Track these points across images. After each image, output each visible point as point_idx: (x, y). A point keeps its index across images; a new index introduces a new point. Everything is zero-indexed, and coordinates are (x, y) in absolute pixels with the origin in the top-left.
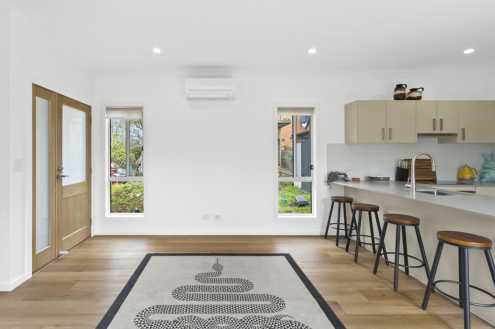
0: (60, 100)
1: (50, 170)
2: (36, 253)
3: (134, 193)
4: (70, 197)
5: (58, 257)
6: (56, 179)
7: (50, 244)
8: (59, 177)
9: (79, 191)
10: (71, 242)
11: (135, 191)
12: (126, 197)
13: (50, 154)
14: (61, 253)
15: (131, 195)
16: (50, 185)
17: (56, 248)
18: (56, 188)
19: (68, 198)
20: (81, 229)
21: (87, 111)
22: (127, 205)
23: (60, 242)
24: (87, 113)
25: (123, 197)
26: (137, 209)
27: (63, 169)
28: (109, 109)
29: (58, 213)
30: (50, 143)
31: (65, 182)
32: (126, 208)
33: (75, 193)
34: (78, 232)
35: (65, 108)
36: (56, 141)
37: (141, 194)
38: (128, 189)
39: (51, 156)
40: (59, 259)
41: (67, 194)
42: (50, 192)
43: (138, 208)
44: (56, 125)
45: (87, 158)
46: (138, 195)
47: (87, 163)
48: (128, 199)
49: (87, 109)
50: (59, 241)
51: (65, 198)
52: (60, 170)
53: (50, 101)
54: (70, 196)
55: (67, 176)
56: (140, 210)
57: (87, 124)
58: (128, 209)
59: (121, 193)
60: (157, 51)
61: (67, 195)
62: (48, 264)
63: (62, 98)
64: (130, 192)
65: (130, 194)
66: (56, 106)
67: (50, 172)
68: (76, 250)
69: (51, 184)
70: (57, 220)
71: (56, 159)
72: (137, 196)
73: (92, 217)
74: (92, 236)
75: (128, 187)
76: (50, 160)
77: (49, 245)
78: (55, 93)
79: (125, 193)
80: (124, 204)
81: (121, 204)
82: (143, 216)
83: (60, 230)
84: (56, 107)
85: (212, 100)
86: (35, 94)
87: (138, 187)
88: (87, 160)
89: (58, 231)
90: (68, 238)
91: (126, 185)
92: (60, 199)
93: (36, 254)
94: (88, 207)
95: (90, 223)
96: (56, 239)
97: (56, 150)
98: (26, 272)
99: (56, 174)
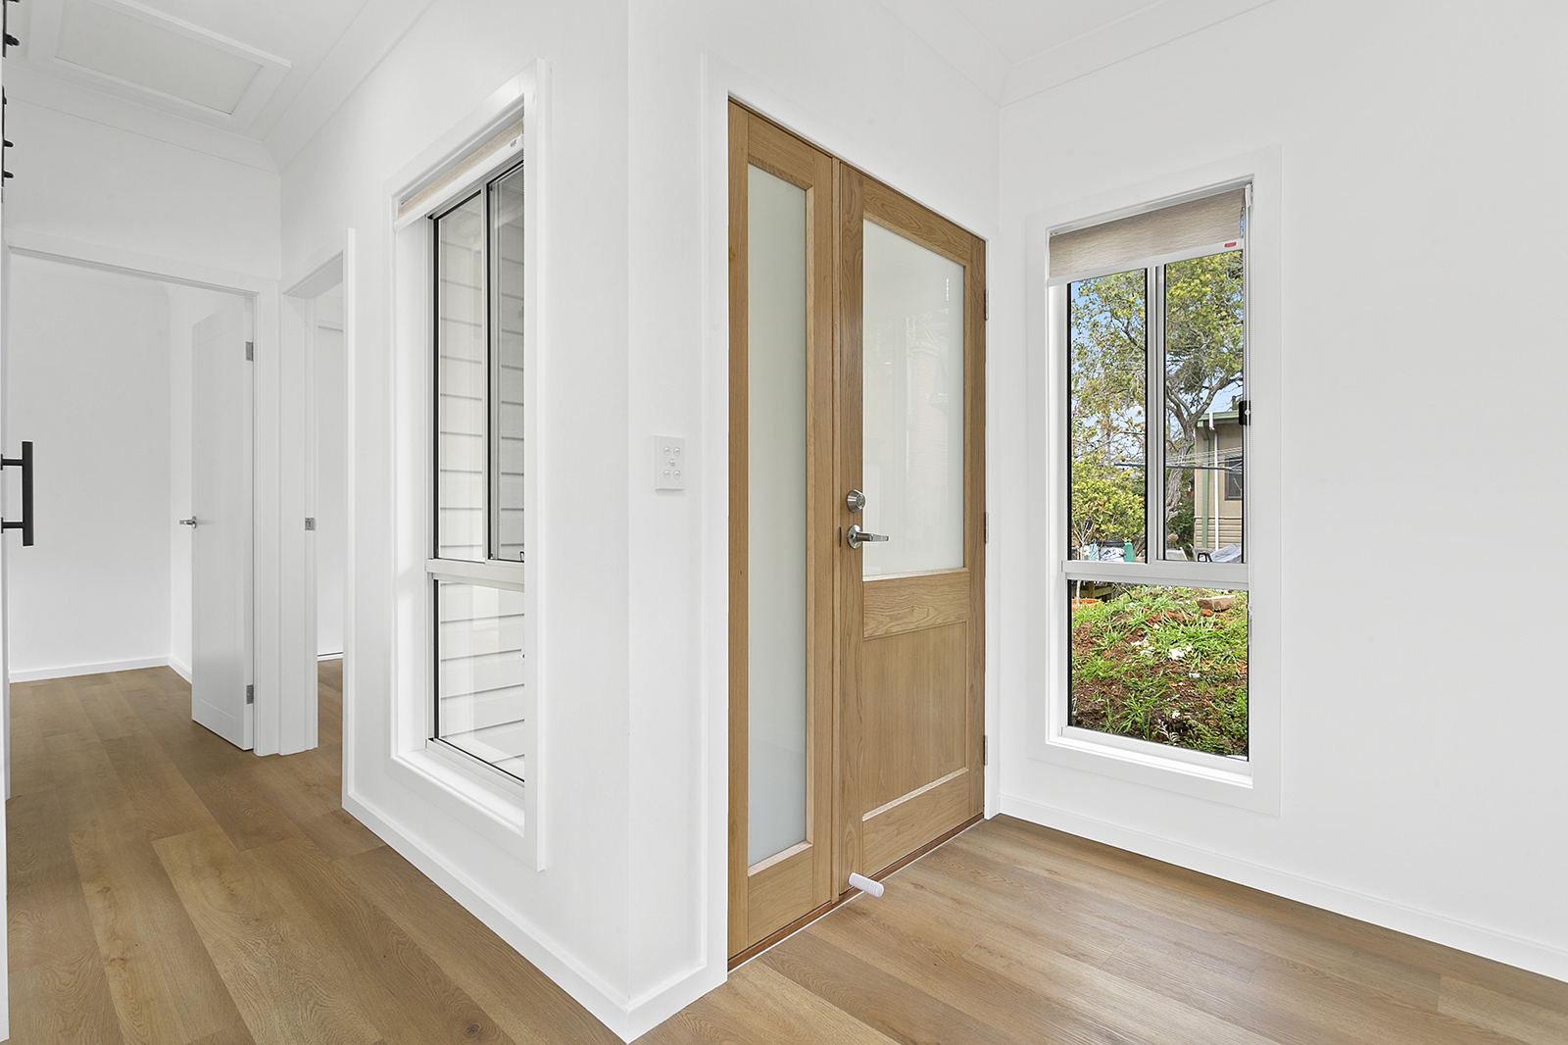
0: (852, 192)
1: (811, 503)
2: (747, 873)
3: (1157, 641)
4: (897, 635)
5: (844, 896)
6: (837, 549)
7: (810, 836)
8: (850, 542)
9: (933, 613)
10: (899, 833)
11: (1161, 634)
12: (1121, 654)
13: (811, 431)
14: (856, 879)
15: (1146, 648)
16: (811, 570)
17: (835, 856)
18: (835, 587)
19: (888, 636)
20: (943, 780)
21: (968, 257)
22: (1126, 687)
23: (850, 832)
24: (968, 267)
25: (1108, 654)
26: (1176, 714)
27: (863, 504)
28: (1065, 239)
29: (843, 700)
30: (811, 383)
31: (876, 565)
32: (1123, 699)
33: (918, 619)
34: (930, 794)
35: (877, 239)
36: (837, 378)
37: (1189, 648)
38: (1131, 621)
39: (812, 440)
40: (848, 908)
41: (881, 619)
42: (811, 605)
43: (1182, 711)
45: (967, 469)
46: (1175, 654)
47: (967, 487)
48: (1128, 663)
49: (968, 250)
50: (850, 827)
51: (873, 639)
52: (853, 510)
53: (811, 191)
54: (894, 630)
55: (878, 538)
56: (1192, 722)
57: (968, 316)
58: (1135, 706)
59: (1100, 636)
61: (881, 623)
62: (799, 923)
63: (861, 183)
64: (1137, 634)
65: (1138, 643)
66: (836, 215)
67: (811, 512)
68: (921, 877)
69: (813, 569)
70: (842, 731)
71: (838, 459)
72: (1174, 657)
73: (989, 733)
74: (987, 817)
75: (1131, 613)
76: (811, 459)
77: (805, 840)
78: (831, 156)
79: (1115, 635)
80: (1113, 681)
81: (1098, 680)
82: (1246, 782)
83: (852, 776)
84: (836, 224)
86: (746, 150)
87: (1174, 619)
88: (968, 475)
89: (842, 781)
90: (888, 815)
91: (1120, 602)
92: (854, 638)
93: (751, 872)
94: (972, 687)
95: (978, 756)
96: (836, 816)
97: (837, 414)
98: (703, 959)
99: (837, 525)
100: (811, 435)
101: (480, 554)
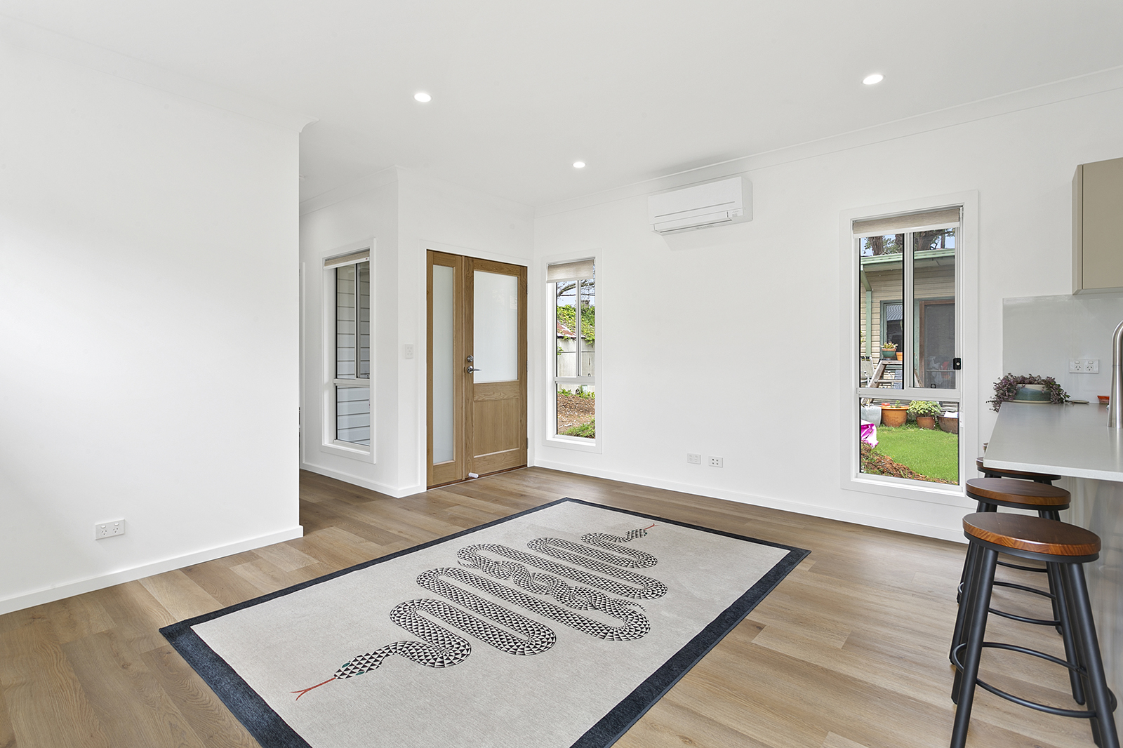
0: (469, 265)
1: (455, 360)
4: (487, 401)
5: (466, 479)
6: (464, 374)
7: (455, 458)
8: (468, 372)
10: (490, 464)
13: (454, 339)
14: (471, 474)
16: (454, 380)
17: (464, 466)
18: (464, 385)
19: (483, 401)
20: (508, 450)
21: (520, 274)
23: (469, 460)
24: (520, 277)
27: (474, 361)
28: (552, 267)
29: (466, 419)
30: (454, 324)
31: (479, 378)
33: (496, 396)
34: (502, 454)
35: (479, 275)
36: (464, 322)
39: (455, 341)
40: (469, 482)
41: (481, 395)
42: (455, 390)
44: (463, 299)
45: (519, 346)
47: (519, 353)
49: (520, 272)
51: (479, 401)
52: (469, 361)
53: (455, 268)
54: (486, 399)
55: (478, 370)
56: (591, 434)
57: (519, 294)
60: (579, 165)
62: (450, 483)
63: (473, 261)
66: (463, 272)
67: (454, 363)
70: (465, 429)
71: (464, 346)
73: (528, 437)
74: (528, 466)
76: (455, 346)
77: (453, 459)
78: (461, 256)
82: (594, 445)
83: (469, 443)
84: (463, 275)
85: (704, 228)
86: (432, 263)
88: (519, 348)
89: (466, 444)
90: (484, 457)
92: (470, 401)
93: (433, 464)
94: (521, 421)
95: (524, 445)
96: (464, 454)
97: (464, 333)
98: (419, 484)
99: (464, 366)
100: (456, 339)
101: (354, 377)
